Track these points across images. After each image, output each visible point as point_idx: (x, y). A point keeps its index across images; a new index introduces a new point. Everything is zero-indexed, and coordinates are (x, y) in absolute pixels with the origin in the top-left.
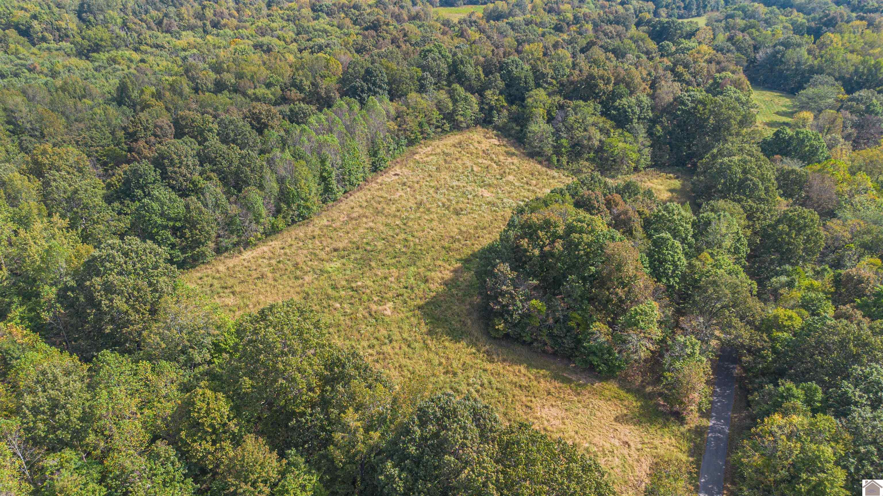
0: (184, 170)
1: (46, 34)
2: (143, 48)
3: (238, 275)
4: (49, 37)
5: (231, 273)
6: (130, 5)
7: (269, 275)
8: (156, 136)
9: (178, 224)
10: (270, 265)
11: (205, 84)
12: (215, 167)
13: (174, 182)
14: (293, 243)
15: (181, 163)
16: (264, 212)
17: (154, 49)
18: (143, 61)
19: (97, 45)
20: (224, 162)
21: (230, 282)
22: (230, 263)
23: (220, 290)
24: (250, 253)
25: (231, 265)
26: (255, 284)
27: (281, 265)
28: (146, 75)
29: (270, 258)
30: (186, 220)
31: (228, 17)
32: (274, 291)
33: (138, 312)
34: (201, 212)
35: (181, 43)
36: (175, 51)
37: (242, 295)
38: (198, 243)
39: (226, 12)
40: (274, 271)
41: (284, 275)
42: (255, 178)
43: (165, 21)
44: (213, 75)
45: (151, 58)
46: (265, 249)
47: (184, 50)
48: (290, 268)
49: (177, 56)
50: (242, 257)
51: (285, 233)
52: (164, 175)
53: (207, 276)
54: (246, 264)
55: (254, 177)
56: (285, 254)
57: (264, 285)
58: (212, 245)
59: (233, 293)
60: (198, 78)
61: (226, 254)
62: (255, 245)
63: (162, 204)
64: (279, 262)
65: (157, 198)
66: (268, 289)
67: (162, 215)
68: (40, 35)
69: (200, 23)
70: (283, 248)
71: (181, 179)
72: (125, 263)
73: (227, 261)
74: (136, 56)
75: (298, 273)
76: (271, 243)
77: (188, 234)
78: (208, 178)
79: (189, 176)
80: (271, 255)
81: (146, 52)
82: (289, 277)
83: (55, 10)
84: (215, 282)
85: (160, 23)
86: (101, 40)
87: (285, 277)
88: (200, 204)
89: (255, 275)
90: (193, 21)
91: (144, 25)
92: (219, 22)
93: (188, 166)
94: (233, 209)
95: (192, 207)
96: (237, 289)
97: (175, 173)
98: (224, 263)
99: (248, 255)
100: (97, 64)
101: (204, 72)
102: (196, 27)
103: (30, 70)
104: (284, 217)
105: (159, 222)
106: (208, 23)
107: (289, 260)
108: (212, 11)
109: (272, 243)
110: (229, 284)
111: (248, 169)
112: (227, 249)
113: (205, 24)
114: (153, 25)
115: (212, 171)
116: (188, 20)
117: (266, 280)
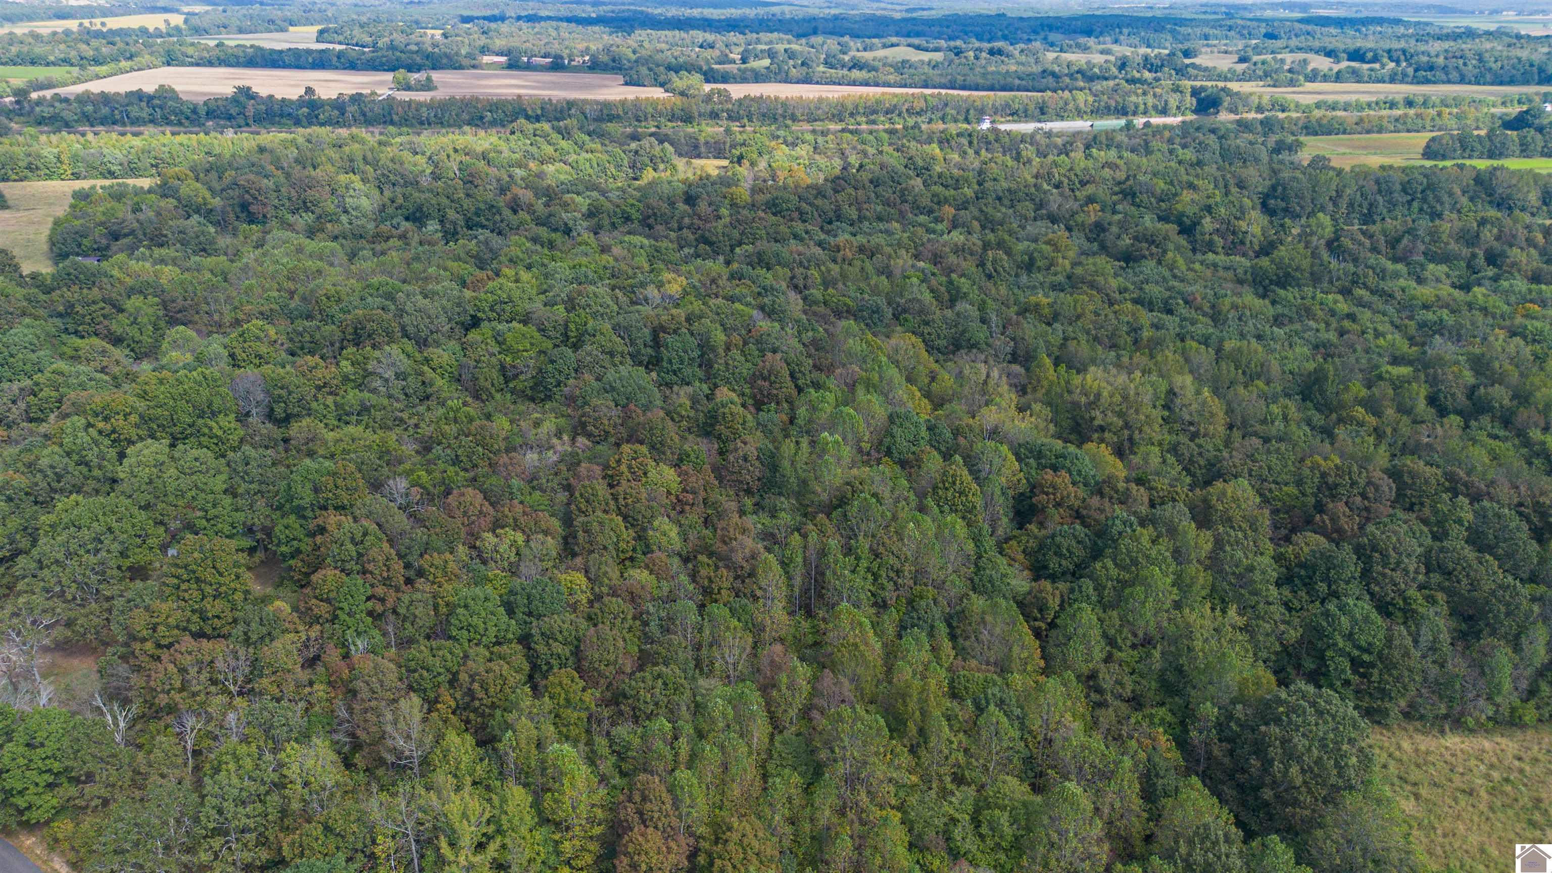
0: (1398, 575)
1: (1216, 238)
2: (1360, 292)
3: (1432, 770)
4: (1219, 241)
5: (1422, 761)
6: (1348, 191)
7: (1483, 793)
8: (1364, 496)
9: (1366, 657)
10: (1488, 777)
11: (1453, 395)
12: (1447, 584)
13: (1377, 589)
14: (1540, 756)
15: (1398, 563)
16: (1507, 686)
17: (1375, 298)
18: (1351, 317)
19: (1288, 275)
20: (1465, 581)
21: (1415, 775)
22: (1426, 743)
23: (1396, 781)
24: (1457, 739)
25: (1423, 748)
26: (1456, 800)
27: (1508, 788)
28: (1355, 351)
29: (1492, 766)
30: (1380, 656)
31: (1524, 244)
32: (1486, 828)
33: (1310, 791)
34: (1407, 654)
35: (1425, 292)
36: (1407, 307)
37: (1431, 807)
38: (1384, 694)
39: (1522, 234)
40: (1492, 792)
41: (1510, 806)
42: (1511, 627)
43: (1405, 241)
44: (1469, 377)
45: (1368, 314)
46: (1487, 745)
47: (1426, 307)
48: (1525, 800)
49: (1411, 318)
50: (1442, 741)
51: (1530, 733)
52: (1366, 573)
53: (1381, 748)
54: (1448, 758)
55: (1508, 625)
56: (1521, 771)
57: (1470, 809)
58: (1403, 703)
59: (1417, 796)
60: (1442, 381)
61: (1418, 724)
62: (1471, 731)
63: (1354, 621)
64: (1507, 780)
65: (1350, 612)
66: (1476, 819)
67: (1350, 636)
68: (1207, 237)
69: (1466, 252)
70: (1520, 759)
71: (1389, 587)
72: (1317, 724)
73: (1419, 738)
74: (1343, 306)
75: (1537, 816)
76: (1499, 739)
77: (1375, 677)
78: (1431, 600)
79: (1403, 586)
80: (1494, 760)
81: (1361, 303)
82: (1517, 814)
83: (1234, 190)
84: (1392, 764)
85: (1393, 243)
86: (1297, 269)
87: (1510, 812)
88: (1409, 641)
89: (1458, 781)
90: (1453, 246)
91: (1367, 242)
92: (1503, 254)
93: (1406, 571)
94: (1458, 665)
95: (1396, 642)
96: (1423, 792)
97: (1384, 575)
98: (1411, 737)
99: (1453, 741)
100: (1279, 309)
101: (1455, 369)
102: (1457, 257)
103: (1186, 302)
104: (1538, 708)
105: (1341, 645)
106: (1481, 254)
107: (1525, 785)
108: (1495, 231)
109: (1503, 741)
110: (1412, 778)
111: (1503, 609)
112: (1422, 717)
113: (1474, 256)
114: (1382, 245)
115: (1442, 588)
116: (1446, 244)
117: (1475, 802)
